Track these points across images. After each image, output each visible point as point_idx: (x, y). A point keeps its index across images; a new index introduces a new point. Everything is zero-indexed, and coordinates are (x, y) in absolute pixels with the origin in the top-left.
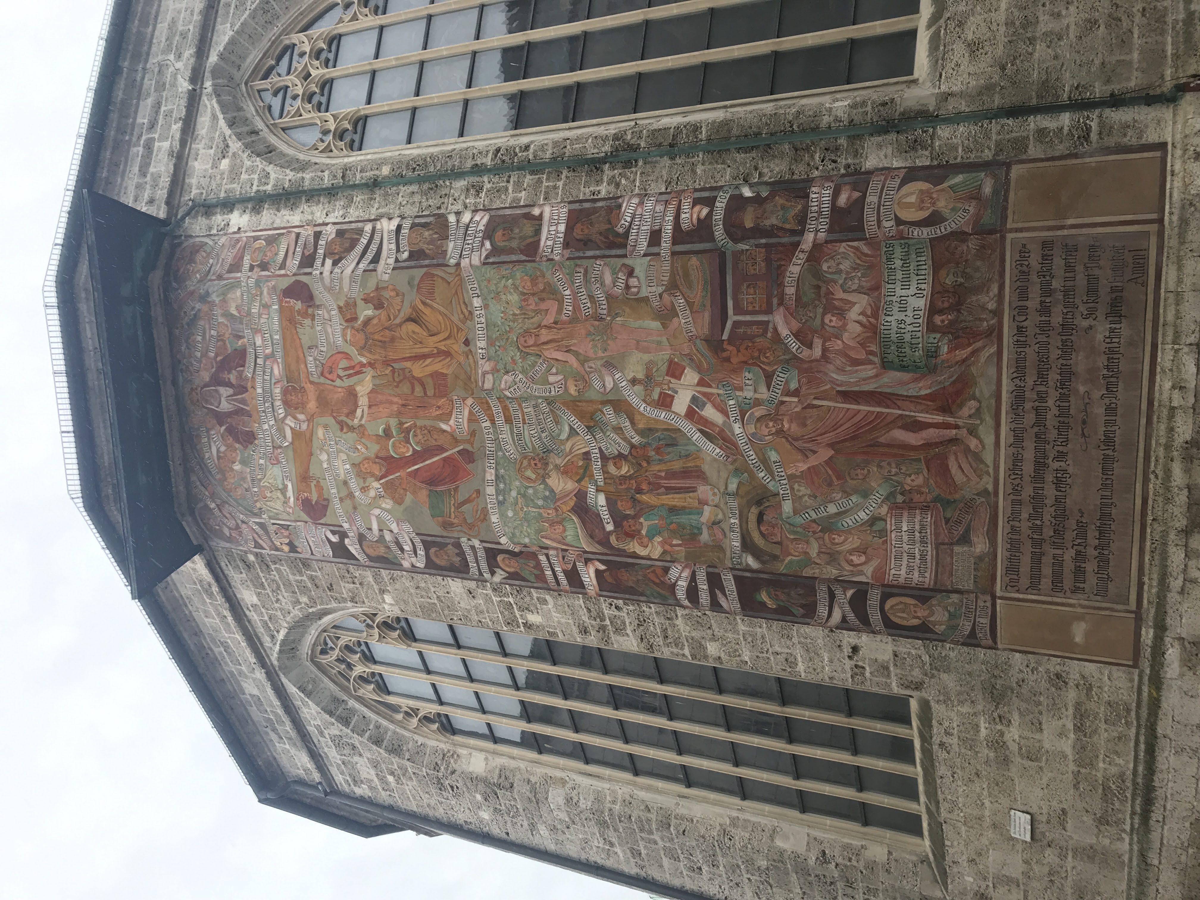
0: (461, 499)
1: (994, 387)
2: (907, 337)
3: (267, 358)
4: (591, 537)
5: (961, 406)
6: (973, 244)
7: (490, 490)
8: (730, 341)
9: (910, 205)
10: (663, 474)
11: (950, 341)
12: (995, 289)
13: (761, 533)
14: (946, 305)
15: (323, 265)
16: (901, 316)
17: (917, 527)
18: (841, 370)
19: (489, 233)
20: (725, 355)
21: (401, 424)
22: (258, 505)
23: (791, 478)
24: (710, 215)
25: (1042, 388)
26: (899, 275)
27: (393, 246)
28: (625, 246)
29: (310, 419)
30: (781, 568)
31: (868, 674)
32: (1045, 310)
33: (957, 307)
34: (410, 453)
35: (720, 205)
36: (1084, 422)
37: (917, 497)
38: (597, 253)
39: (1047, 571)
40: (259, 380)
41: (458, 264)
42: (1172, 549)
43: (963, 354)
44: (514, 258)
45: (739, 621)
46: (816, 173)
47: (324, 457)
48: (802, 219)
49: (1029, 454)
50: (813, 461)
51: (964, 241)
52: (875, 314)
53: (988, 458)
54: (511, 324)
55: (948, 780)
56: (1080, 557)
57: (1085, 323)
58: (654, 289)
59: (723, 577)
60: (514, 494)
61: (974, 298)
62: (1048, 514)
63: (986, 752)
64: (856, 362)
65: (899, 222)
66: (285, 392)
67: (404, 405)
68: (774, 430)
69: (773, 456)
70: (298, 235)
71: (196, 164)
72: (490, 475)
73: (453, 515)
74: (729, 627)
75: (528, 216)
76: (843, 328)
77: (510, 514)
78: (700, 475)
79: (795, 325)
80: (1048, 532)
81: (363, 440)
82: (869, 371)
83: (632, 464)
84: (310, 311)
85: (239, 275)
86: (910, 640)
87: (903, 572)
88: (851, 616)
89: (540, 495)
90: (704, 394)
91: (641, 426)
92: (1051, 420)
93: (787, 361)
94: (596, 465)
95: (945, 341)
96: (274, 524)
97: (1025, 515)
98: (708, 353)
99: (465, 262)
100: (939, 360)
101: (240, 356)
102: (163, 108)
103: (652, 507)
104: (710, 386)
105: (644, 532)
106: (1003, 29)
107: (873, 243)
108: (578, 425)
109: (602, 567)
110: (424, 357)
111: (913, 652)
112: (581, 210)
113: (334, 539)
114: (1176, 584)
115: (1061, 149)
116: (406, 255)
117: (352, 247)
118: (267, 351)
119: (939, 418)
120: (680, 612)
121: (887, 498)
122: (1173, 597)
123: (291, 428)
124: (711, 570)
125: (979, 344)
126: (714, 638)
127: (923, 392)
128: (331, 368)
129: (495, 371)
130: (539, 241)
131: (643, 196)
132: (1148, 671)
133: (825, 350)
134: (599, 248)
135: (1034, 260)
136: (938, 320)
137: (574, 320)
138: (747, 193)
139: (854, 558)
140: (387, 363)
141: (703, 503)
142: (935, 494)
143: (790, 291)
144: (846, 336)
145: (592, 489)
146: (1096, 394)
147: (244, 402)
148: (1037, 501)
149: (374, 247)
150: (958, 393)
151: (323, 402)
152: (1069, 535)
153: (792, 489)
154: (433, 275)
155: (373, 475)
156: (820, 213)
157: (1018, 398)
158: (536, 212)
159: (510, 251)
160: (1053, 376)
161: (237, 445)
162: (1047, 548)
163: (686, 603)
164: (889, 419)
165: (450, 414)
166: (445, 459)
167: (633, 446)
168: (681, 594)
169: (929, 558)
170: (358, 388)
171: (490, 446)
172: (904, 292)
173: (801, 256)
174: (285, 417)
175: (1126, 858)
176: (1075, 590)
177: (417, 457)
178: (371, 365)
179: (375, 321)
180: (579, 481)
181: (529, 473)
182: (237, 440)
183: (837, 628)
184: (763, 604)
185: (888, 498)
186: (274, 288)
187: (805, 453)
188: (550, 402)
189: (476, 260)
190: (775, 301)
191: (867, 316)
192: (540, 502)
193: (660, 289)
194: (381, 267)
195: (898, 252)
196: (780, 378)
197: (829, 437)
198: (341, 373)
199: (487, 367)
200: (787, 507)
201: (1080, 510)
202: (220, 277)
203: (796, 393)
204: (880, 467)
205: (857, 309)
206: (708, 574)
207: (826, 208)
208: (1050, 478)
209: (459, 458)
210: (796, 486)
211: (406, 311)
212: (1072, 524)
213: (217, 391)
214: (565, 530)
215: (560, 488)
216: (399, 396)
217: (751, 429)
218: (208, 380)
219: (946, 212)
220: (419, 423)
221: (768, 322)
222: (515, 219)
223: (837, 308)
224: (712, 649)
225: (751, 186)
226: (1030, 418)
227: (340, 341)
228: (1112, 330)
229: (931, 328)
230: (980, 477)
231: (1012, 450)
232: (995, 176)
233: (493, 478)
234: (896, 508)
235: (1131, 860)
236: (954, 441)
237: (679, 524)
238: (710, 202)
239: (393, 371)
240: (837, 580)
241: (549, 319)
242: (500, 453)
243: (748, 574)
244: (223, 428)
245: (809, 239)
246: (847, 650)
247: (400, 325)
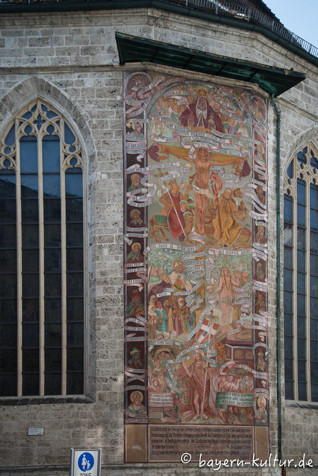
0: (164, 231)
1: (212, 423)
2: (226, 400)
3: (220, 144)
4: (153, 288)
5: (206, 415)
6: (251, 417)
7: (169, 246)
8: (225, 346)
9: (261, 400)
10: (180, 319)
11: (225, 411)
12: (239, 423)
13: (161, 352)
14: (235, 411)
15: (255, 184)
16: (232, 398)
17: (168, 402)
18: (216, 380)
19: (262, 261)
20: (221, 344)
21: (194, 209)
22: (153, 118)
23: (181, 364)
24: (262, 341)
25: (212, 436)
26: (244, 398)
27: (259, 219)
28: (255, 313)
29: (194, 161)
30: (150, 358)
31: (103, 383)
32: (234, 436)
33: (234, 413)
34: (182, 211)
35: (264, 345)
36: (203, 447)
37: (178, 402)
38: (254, 303)
39: (158, 438)
40: (210, 136)
41: (253, 247)
42: (170, 469)
43: (221, 415)
44: (254, 271)
45: (121, 340)
46: (269, 374)
47: (178, 165)
48: (259, 371)
49: (193, 433)
50: (187, 371)
51: (252, 415)
52: (232, 391)
53: (191, 422)
54: (232, 266)
56: (163, 447)
57: (230, 446)
58: (242, 322)
59: (143, 337)
60: (168, 256)
61: (237, 418)
62: (176, 438)
64: (219, 385)
65: (257, 398)
66: (205, 150)
67: (201, 212)
68: (197, 359)
69: (188, 358)
70: (264, 171)
72: (175, 247)
73: (157, 226)
74: (117, 336)
75: (265, 277)
76: (229, 382)
77: (160, 253)
78: (180, 332)
79: (230, 367)
80: (170, 438)
81: (186, 187)
82: (216, 388)
83: (183, 308)
84: (238, 173)
85: (254, 138)
86: (123, 398)
87: (153, 397)
88: (130, 380)
89: (168, 268)
90: (208, 336)
91: (197, 312)
92: (202, 438)
93: (219, 364)
94: (182, 293)
95: (225, 410)
96: (143, 124)
97: (174, 432)
98: (221, 338)
99: (253, 250)
100: (219, 408)
101: (220, 129)
103: (167, 314)
104: (211, 339)
105: (157, 309)
106: (296, 423)
107: (253, 390)
108: (196, 288)
109: (140, 289)
110: (220, 226)
111: (118, 399)
113: (139, 158)
114: (160, 471)
115: (271, 438)
116: (257, 224)
117: (259, 198)
118: (222, 145)
119: (202, 408)
120: (122, 318)
121: (177, 393)
122: (156, 471)
123: (190, 149)
124: (145, 333)
125: (224, 419)
126: (110, 329)
127: (210, 404)
128: (216, 179)
129: (215, 256)
130: (258, 281)
131: (268, 319)
132: (124, 466)
133: (222, 376)
134: (255, 303)
135: (247, 433)
136: (231, 408)
137: (233, 291)
138: (266, 353)
139: (156, 382)
140: (218, 207)
141: (170, 332)
142: (179, 407)
143: (240, 366)
144: (226, 382)
145: (172, 290)
146: (211, 449)
147: (200, 124)
148: (180, 435)
149: (259, 209)
150: (210, 414)
151: (201, 170)
152: (170, 444)
153: (178, 363)
154: (250, 236)
155: (172, 189)
156: (260, 376)
157: (209, 430)
158: (266, 280)
159: (256, 270)
160: (215, 439)
161: (180, 113)
162: (165, 438)
163: (127, 321)
164: (202, 394)
165: (198, 233)
166: (180, 226)
167: (189, 308)
168: (131, 320)
169: (158, 405)
170: (207, 190)
171: (186, 249)
172: (239, 399)
173: (250, 370)
174: (194, 147)
176: (153, 446)
177: (181, 214)
178: (217, 199)
179: (234, 205)
180: (175, 285)
181: (176, 265)
182: (183, 114)
183: (125, 375)
184: (132, 350)
185: (178, 394)
186: (248, 156)
187: (190, 368)
188: (204, 277)
189: (254, 255)
190: (237, 361)
191: (232, 388)
192: (165, 268)
193: (242, 324)
194: (254, 212)
195: (250, 398)
196: (214, 362)
197: (195, 375)
198: (214, 183)
199: (217, 253)
200: (171, 361)
201: (177, 447)
202: (253, 127)
203: (209, 366)
204: (187, 391)
205: (234, 386)
206: (143, 332)
207: (262, 377)
208: (186, 438)
209: (181, 234)
210: (178, 365)
211: (238, 221)
212: (173, 444)
213: (205, 109)
214: (155, 277)
215: (171, 277)
216: (205, 210)
217: (197, 351)
218: (210, 105)
219: (259, 411)
220: (194, 217)
221: (231, 359)
222: (264, 271)
223: (235, 380)
224: (104, 327)
225: (268, 354)
226: (204, 433)
227: (226, 186)
228: (228, 452)
229: (229, 406)
230: (185, 420)
231: (194, 428)
232: (266, 422)
233: (174, 248)
234: (174, 396)
236: (196, 412)
237: (162, 323)
238: (265, 342)
239: (215, 210)
240: (147, 377)
241: (233, 282)
242: (184, 253)
243: (145, 346)
244: (188, 107)
245: (254, 372)
246: (114, 377)
247: (232, 217)
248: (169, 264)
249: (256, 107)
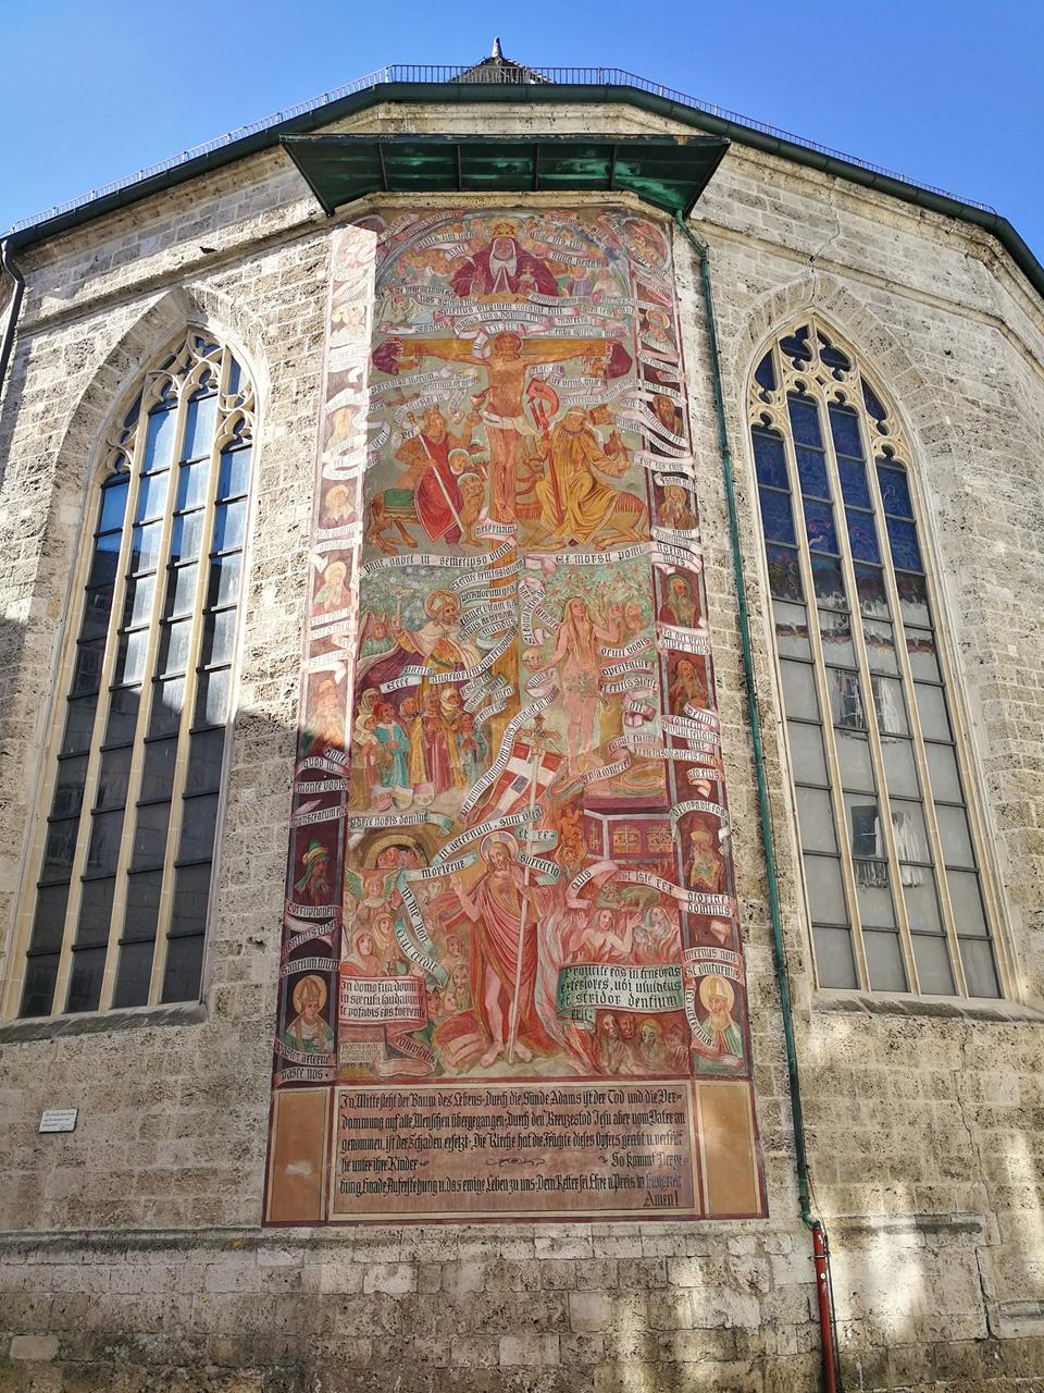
0: (407, 525)
1: (545, 1075)
2: (591, 991)
3: (550, 319)
4: (372, 669)
5: (527, 1045)
6: (680, 1049)
7: (417, 559)
8: (583, 817)
9: (713, 988)
10: (444, 747)
11: (589, 1031)
12: (638, 1071)
13: (388, 848)
14: (623, 1027)
15: (648, 391)
16: (611, 985)
17: (401, 1006)
18: (557, 927)
19: (682, 572)
20: (569, 811)
21: (485, 464)
22: (387, 293)
23: (447, 879)
24: (702, 797)
25: (546, 1120)
26: (650, 981)
27: (667, 469)
28: (672, 712)
29: (485, 362)
30: (351, 868)
31: (231, 958)
32: (621, 1119)
33: (622, 1037)
34: (454, 472)
35: (711, 808)
36: (515, 1161)
37: (432, 1004)
38: (666, 685)
39: (364, 1134)
40: (526, 307)
41: (652, 539)
42: (395, 1249)
43: (577, 1044)
44: (659, 598)
45: (284, 824)
46: (740, 900)
47: (445, 374)
48: (700, 888)
49: (481, 1111)
50: (465, 902)
51: (683, 1041)
52: (612, 960)
53: (476, 1072)
54: (593, 592)
55: (107, 1042)
56: (380, 1165)
57: (609, 1156)
58: (632, 741)
59: (336, 808)
60: (415, 585)
61: (629, 1052)
62: (422, 1132)
63: (146, 1082)
64: (565, 943)
65: (699, 980)
66: (514, 336)
67: (505, 468)
68: (495, 861)
69: (468, 860)
70: (675, 365)
71: (742, 255)
72: (434, 560)
73: (386, 515)
74: (276, 813)
75: (697, 614)
76: (599, 929)
77: (393, 580)
78: (446, 784)
79: (599, 882)
80: (403, 1133)
81: (465, 420)
82: (557, 954)
83: (454, 715)
84: (601, 373)
85: (636, 297)
86: (276, 1001)
87: (354, 993)
88: (299, 941)
89: (415, 615)
90: (528, 791)
91: (494, 725)
92: (513, 1130)
93: (564, 873)
94: (452, 677)
95: (589, 1027)
96: (366, 307)
97: (419, 1110)
98: (569, 796)
99: (654, 546)
100: (569, 1022)
101: (550, 289)
102: (793, 221)
103: (408, 736)
104: (536, 798)
105: (381, 725)
107: (679, 956)
108: (492, 658)
109: (338, 678)
110: (557, 495)
111: (262, 1005)
112: (704, 668)
113: (352, 378)
114: (361, 1256)
115: (763, 1125)
116: (659, 483)
117: (664, 424)
118: (556, 320)
119: (513, 1022)
120: (290, 761)
121: (430, 975)
122: (348, 1253)
123: (475, 338)
124: (344, 795)
125: (586, 1059)
126: (261, 797)
127: (537, 1007)
128: (542, 391)
129: (546, 572)
130: (675, 624)
131: (717, 731)
132: (261, 1236)
133: (576, 910)
134: (670, 686)
135: (666, 1107)
136: (609, 1019)
137: (599, 659)
138: (722, 834)
139: (366, 943)
140: (549, 453)
141: (416, 788)
142: (436, 1023)
143: (633, 876)
144: (590, 931)
145: (424, 670)
146: (542, 1170)
147: (501, 287)
148: (436, 1121)
149: (666, 448)
150: (538, 1042)
151: (506, 378)
152: (402, 1154)
153: (435, 880)
154: (640, 511)
155: (428, 427)
156: (705, 904)
157: (536, 1099)
158: (702, 622)
159: (665, 596)
160: (557, 1130)
161: (453, 274)
162: (388, 1132)
163: (301, 768)
164: (511, 976)
165: (497, 520)
166: (449, 510)
167: (472, 716)
168: (311, 763)
169: (371, 1018)
170: (521, 419)
171: (465, 563)
172: (634, 987)
173: (667, 887)
174: (486, 333)
175: (29, 1230)
176: (346, 1163)
177: (450, 480)
178: (546, 436)
179: (591, 443)
180: (432, 656)
181: (438, 603)
182: (459, 274)
183: (284, 927)
184: (307, 850)
185: (434, 980)
186: (623, 334)
187: (472, 892)
188: (514, 630)
189: (657, 558)
190: (623, 862)
191: (610, 951)
192: (407, 614)
193: (632, 748)
194: (647, 454)
195: (674, 980)
196: (548, 867)
197: (488, 914)
198: (536, 402)
199: (549, 564)
201: (427, 1162)
202: (633, 274)
203: (533, 883)
204: (462, 967)
205: (617, 942)
206: (338, 793)
207: (711, 911)
208: (459, 1131)
209: (450, 527)
210: (438, 884)
211: (603, 480)
212: (413, 1155)
213: (512, 257)
214: (378, 639)
215: (424, 636)
216: (515, 463)
217: (495, 838)
218: (524, 248)
219: (708, 1024)
220: (486, 485)
221: (601, 853)
222: (694, 598)
223: (617, 922)
224: (247, 794)
225: (729, 837)
226: (517, 1110)
227: (570, 403)
228: (603, 1180)
229: (601, 1013)
230: (456, 1065)
231: (484, 1095)
232: (738, 1068)
233: (431, 564)
234: (420, 985)
235: (29, 1234)
236: (491, 1039)
237: (391, 762)
238: (713, 798)
239: (540, 460)
240: (340, 927)
241: (600, 634)
242: (458, 572)
243: (341, 834)
244: (472, 260)
245: (681, 893)
246: (258, 937)
247: (589, 471)
248: (419, 604)
249: (639, 239)
